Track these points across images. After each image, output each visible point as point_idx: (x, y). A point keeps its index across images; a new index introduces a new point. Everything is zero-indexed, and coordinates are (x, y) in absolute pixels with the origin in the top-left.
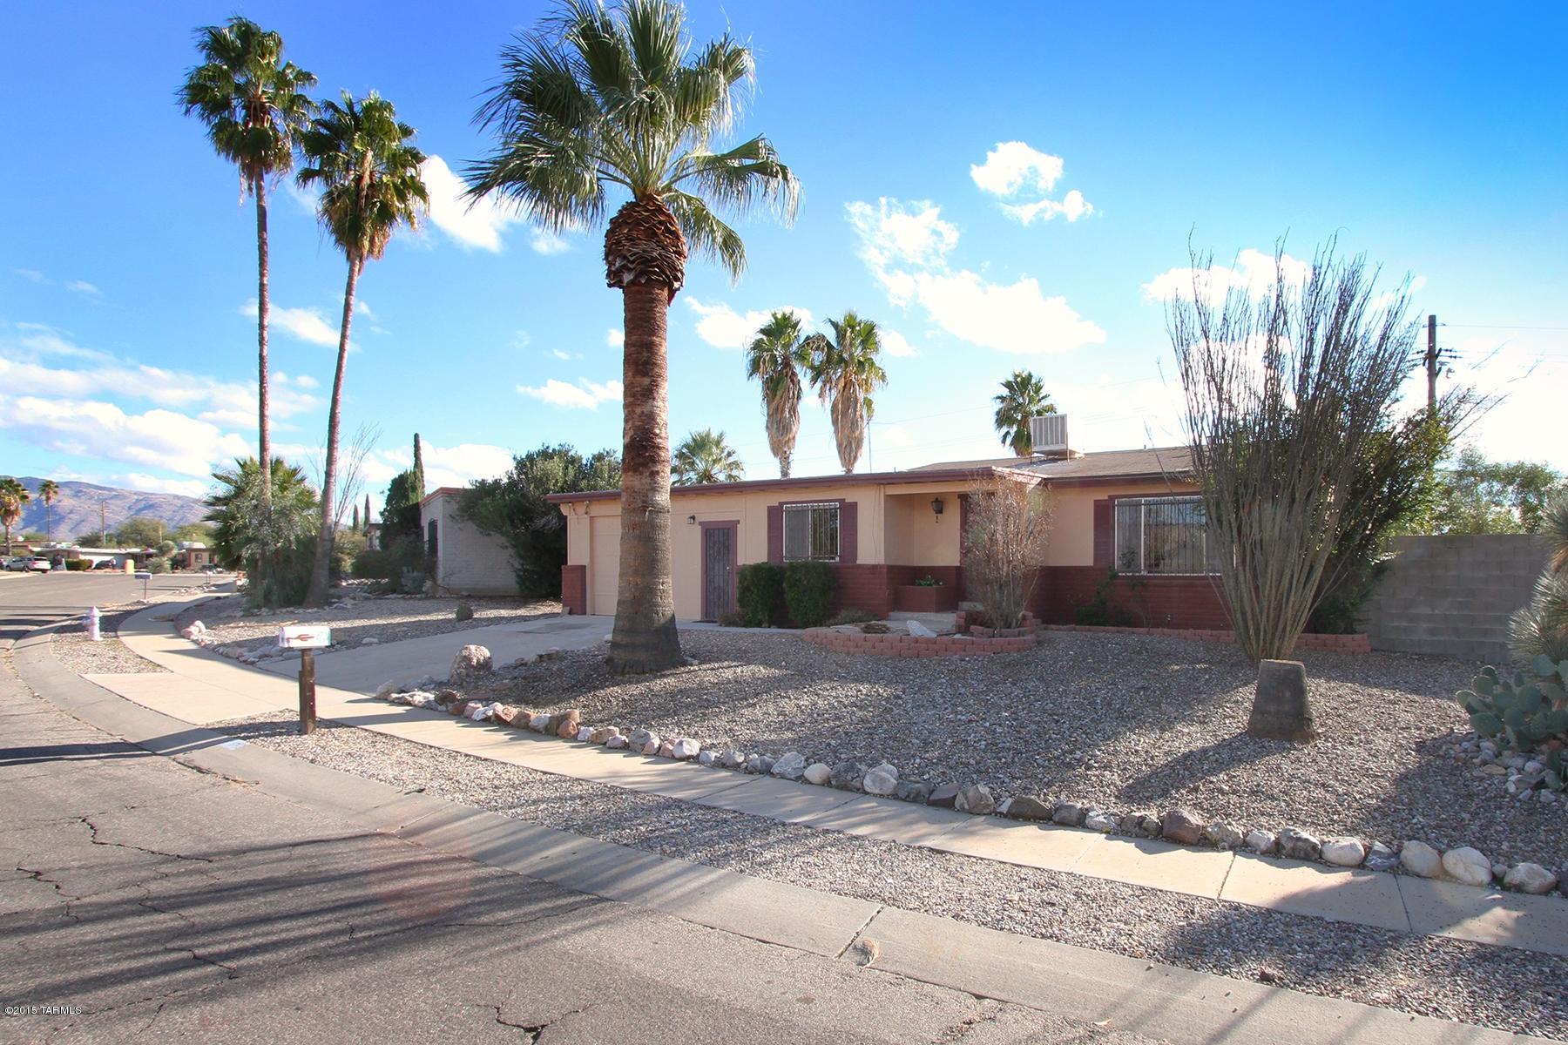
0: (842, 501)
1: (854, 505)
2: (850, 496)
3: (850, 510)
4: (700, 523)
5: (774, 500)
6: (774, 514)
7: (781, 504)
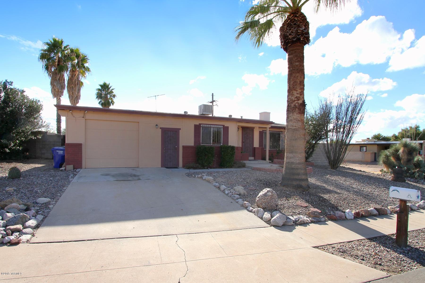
0: (224, 126)
1: (228, 128)
2: (226, 124)
3: (226, 129)
4: (161, 128)
5: (197, 122)
6: (197, 128)
7: (200, 124)
